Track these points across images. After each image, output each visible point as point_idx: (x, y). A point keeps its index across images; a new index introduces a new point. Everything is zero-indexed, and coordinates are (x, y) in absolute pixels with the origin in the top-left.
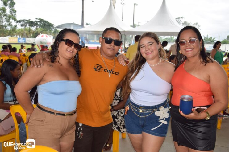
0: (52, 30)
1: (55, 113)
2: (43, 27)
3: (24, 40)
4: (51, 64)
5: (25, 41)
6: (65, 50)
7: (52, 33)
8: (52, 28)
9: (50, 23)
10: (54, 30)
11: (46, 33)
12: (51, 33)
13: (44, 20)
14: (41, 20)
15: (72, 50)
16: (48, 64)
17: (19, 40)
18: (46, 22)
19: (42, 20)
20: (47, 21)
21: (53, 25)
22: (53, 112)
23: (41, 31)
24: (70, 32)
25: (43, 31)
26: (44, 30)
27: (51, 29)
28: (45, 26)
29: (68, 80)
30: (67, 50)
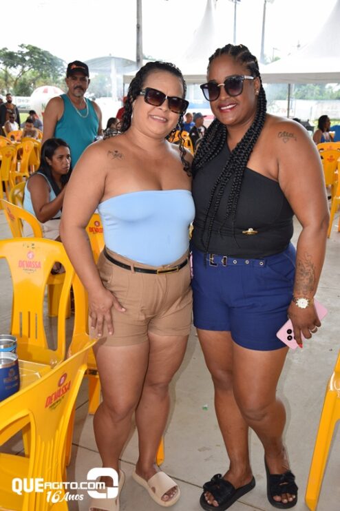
0: (61, 75)
1: (132, 268)
2: (38, 68)
4: (116, 152)
6: (146, 116)
7: (60, 83)
8: (59, 69)
9: (56, 58)
11: (46, 84)
12: (57, 83)
13: (40, 49)
14: (33, 50)
15: (163, 115)
16: (110, 152)
18: (44, 54)
19: (35, 48)
20: (46, 52)
21: (62, 61)
22: (128, 264)
23: (34, 77)
24: (157, 70)
25: (37, 78)
26: (41, 75)
27: (59, 71)
28: (42, 64)
29: (160, 189)
30: (150, 116)
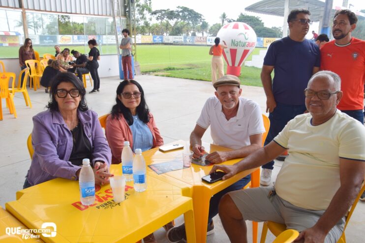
2: (187, 20)
3: (160, 39)
5: (162, 40)
8: (199, 20)
10: (201, 23)
14: (185, 9)
17: (155, 39)
21: (201, 15)
